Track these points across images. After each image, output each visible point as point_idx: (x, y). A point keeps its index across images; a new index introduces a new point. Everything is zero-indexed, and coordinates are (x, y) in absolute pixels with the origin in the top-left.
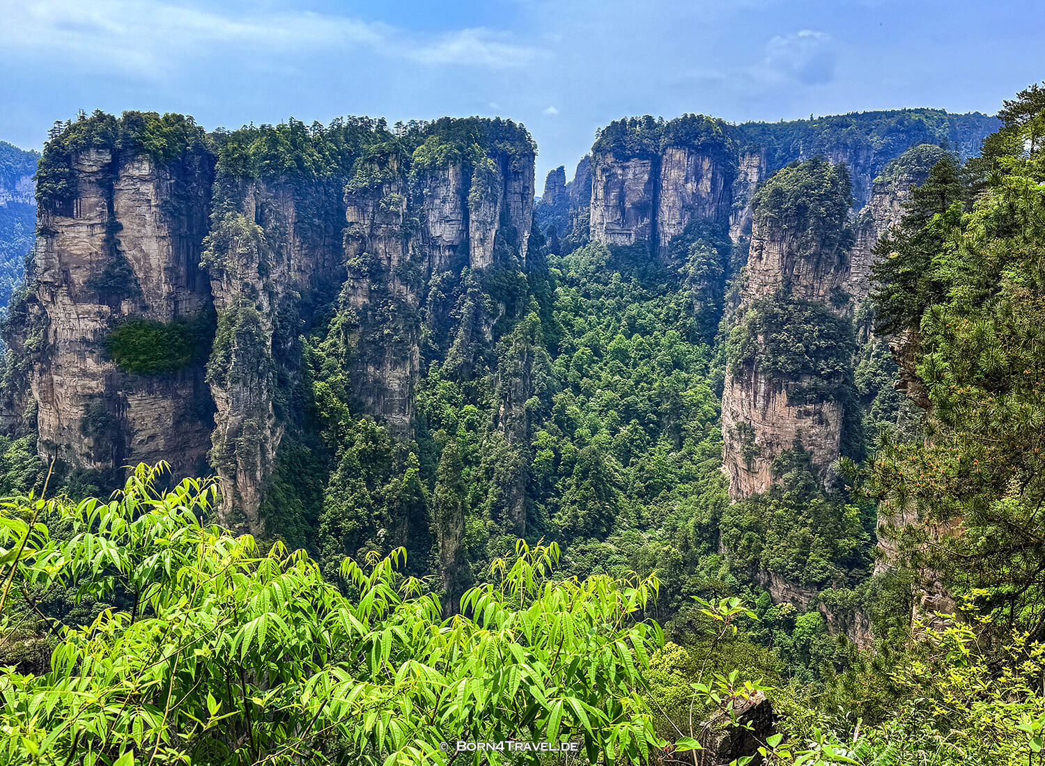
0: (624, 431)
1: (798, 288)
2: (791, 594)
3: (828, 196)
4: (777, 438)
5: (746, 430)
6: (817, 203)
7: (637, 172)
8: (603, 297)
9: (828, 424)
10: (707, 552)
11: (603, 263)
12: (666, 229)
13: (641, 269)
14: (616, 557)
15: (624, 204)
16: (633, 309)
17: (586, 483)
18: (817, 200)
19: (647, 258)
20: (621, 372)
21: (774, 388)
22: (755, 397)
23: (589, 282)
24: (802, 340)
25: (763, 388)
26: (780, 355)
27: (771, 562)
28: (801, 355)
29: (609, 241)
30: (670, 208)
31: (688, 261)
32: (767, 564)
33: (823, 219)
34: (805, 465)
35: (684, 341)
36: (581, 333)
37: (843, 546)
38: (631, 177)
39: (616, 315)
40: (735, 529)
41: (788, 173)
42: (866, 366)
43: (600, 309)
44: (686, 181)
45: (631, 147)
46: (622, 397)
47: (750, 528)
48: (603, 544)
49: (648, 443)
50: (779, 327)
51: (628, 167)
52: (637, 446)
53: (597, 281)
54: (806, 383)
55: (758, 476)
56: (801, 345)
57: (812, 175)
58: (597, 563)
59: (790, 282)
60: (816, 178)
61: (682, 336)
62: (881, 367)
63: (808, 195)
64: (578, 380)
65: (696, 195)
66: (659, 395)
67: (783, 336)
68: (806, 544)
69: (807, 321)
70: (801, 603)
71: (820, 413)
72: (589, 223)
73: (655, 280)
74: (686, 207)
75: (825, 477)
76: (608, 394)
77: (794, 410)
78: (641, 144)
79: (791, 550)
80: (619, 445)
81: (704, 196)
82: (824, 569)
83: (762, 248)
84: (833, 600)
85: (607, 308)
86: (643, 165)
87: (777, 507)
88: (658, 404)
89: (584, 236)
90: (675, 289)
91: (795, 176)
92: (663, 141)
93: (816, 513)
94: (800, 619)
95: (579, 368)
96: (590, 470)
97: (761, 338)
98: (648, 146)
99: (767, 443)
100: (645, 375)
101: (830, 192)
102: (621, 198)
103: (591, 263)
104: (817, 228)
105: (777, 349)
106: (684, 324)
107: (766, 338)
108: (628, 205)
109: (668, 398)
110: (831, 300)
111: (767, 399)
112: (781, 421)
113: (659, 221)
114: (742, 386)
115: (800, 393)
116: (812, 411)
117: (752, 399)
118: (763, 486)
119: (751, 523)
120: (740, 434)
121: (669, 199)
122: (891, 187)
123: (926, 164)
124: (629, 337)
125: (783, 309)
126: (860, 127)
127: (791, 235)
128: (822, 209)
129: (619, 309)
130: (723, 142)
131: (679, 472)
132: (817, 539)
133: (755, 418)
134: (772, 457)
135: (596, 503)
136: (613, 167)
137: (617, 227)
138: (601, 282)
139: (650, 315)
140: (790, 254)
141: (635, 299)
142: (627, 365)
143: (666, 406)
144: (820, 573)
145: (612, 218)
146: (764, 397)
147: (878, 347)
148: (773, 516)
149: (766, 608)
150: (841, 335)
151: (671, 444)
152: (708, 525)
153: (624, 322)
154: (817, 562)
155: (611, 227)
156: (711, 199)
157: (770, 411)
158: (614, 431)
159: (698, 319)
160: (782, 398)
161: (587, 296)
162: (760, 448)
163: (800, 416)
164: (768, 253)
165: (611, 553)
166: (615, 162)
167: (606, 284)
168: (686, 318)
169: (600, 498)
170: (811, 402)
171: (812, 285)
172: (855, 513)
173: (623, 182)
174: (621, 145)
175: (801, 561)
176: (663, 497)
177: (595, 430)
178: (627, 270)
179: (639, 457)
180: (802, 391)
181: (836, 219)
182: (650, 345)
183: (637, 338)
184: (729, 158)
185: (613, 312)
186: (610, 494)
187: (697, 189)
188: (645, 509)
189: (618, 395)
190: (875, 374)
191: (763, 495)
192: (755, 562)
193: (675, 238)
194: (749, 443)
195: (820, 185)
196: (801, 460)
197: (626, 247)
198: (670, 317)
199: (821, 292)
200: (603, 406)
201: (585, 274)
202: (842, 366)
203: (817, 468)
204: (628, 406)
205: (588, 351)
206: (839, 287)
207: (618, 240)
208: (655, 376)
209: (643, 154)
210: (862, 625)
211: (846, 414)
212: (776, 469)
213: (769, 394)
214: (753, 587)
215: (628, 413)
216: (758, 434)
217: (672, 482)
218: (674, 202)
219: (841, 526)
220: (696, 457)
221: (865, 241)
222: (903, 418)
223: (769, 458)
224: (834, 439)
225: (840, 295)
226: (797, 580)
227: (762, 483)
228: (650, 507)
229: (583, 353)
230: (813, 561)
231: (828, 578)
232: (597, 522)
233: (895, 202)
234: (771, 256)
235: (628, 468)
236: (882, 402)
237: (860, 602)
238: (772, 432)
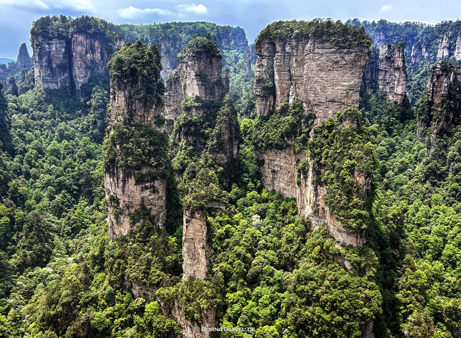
0: (58, 197)
1: (136, 117)
2: (143, 291)
3: (148, 63)
4: (132, 203)
5: (114, 200)
6: (142, 67)
7: (58, 47)
8: (43, 119)
9: (158, 192)
10: (99, 271)
11: (42, 99)
12: (78, 79)
13: (65, 102)
14: (52, 275)
15: (51, 65)
16: (62, 125)
17: (31, 234)
18: (142, 66)
19: (69, 96)
20: (55, 163)
21: (127, 176)
22: (118, 181)
23: (34, 110)
24: (140, 147)
25: (121, 176)
26: (129, 156)
27: (131, 275)
28: (140, 156)
29: (45, 86)
30: (79, 68)
31: (92, 97)
32: (128, 277)
33: (146, 77)
34: (147, 217)
35: (93, 142)
36: (30, 141)
37: (169, 261)
38: (54, 50)
39: (52, 129)
40: (111, 258)
41: (126, 49)
42: (180, 155)
43: (42, 126)
44: (87, 53)
45: (52, 32)
46: (56, 178)
47: (119, 257)
48: (44, 269)
49: (74, 202)
50: (127, 140)
51: (52, 44)
52: (66, 206)
53: (40, 110)
54: (144, 171)
55: (123, 225)
56: (140, 150)
57: (138, 51)
58: (40, 282)
59: (132, 114)
60: (141, 53)
61: (91, 139)
62: (187, 155)
63: (136, 62)
64: (29, 169)
65: (93, 61)
66: (78, 175)
67: (130, 145)
68: (149, 263)
69: (142, 136)
70: (149, 295)
71: (153, 187)
72: (34, 76)
73: (74, 109)
74: (88, 68)
75: (159, 221)
76: (48, 177)
77: (139, 187)
78: (58, 31)
79: (141, 267)
80: (55, 206)
81: (97, 61)
82: (159, 276)
83: (115, 94)
84: (163, 295)
85: (46, 125)
86: (61, 43)
87: (133, 243)
88: (78, 180)
89: (32, 83)
90: (86, 113)
91: (129, 51)
92: (71, 30)
93: (154, 243)
94: (147, 306)
95: (29, 163)
96: (33, 226)
97: (118, 146)
98: (62, 32)
99: (126, 207)
100: (70, 163)
101: (148, 61)
102: (50, 61)
103: (35, 99)
104: (143, 82)
105: (128, 153)
106: (92, 133)
107: (120, 147)
108: (54, 66)
109: (84, 176)
110: (155, 123)
111: (124, 182)
112: (133, 194)
113: (74, 75)
114: (110, 175)
115: (141, 177)
116: (149, 186)
117: (116, 182)
118: (126, 231)
119: (119, 254)
120: (111, 203)
121: (78, 63)
122: (185, 60)
123: (200, 48)
124: (60, 142)
125: (129, 129)
126: (176, 29)
127: (129, 86)
128: (145, 71)
129: (54, 126)
130: (105, 32)
131: (91, 217)
132: (155, 259)
133: (119, 193)
134: (129, 215)
135: (38, 245)
136: (43, 43)
137: (49, 78)
138: (42, 110)
139: (72, 128)
140: (130, 97)
141: (62, 120)
142: (59, 158)
143: (82, 181)
144: (156, 278)
145: (45, 73)
146: (122, 181)
147: (185, 144)
148: (131, 248)
149: (129, 303)
150: (161, 143)
151: (87, 201)
152: (98, 256)
153: (57, 134)
154: (155, 272)
155: (45, 78)
156: (101, 63)
157: (126, 189)
158: (52, 198)
159: (100, 130)
160: (132, 181)
161: (33, 118)
162: (122, 210)
163: (143, 190)
164: (118, 97)
165: (49, 274)
166: (43, 41)
167: (45, 111)
168: (93, 129)
169: (41, 241)
170: (148, 182)
171: (144, 115)
172: (174, 241)
173: (50, 52)
174: (46, 31)
175: (146, 273)
176: (82, 233)
177: (38, 199)
178: (57, 103)
179: (67, 212)
180: (143, 176)
181: (153, 77)
182: (73, 146)
183: (65, 142)
184: (109, 41)
185: (49, 128)
186: (49, 236)
187: (93, 58)
188: (72, 242)
189: (53, 177)
190: (185, 159)
191: (126, 236)
192: (123, 276)
193: (83, 85)
194: (116, 208)
195: (143, 57)
196: (145, 215)
197: (55, 90)
198: (84, 129)
199: (149, 119)
200: (45, 184)
201: (32, 106)
202: (163, 160)
203: (154, 217)
204: (60, 183)
205: (35, 152)
206: (159, 116)
207: (50, 86)
208: (76, 164)
209: (60, 37)
210: (178, 308)
211: (168, 185)
212: (132, 221)
213: (125, 179)
214: (122, 290)
215: (60, 187)
216: (121, 201)
217: (87, 223)
218: (81, 64)
219: (167, 250)
220: (101, 207)
221: (176, 88)
222: (191, 192)
223: (128, 215)
224: (162, 199)
225: (160, 120)
226: (145, 284)
227: (125, 229)
228: (75, 240)
229: (31, 153)
230: (153, 272)
231: (161, 280)
232: (40, 257)
233: (188, 68)
234: (120, 98)
235: (61, 219)
236: (188, 174)
237: (177, 296)
238: (128, 200)
